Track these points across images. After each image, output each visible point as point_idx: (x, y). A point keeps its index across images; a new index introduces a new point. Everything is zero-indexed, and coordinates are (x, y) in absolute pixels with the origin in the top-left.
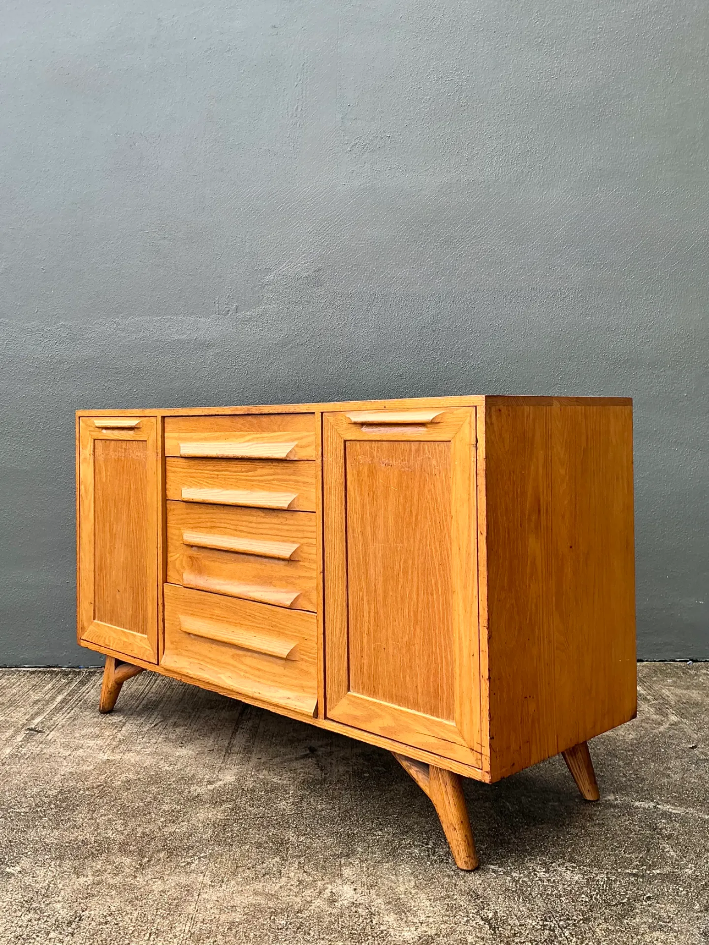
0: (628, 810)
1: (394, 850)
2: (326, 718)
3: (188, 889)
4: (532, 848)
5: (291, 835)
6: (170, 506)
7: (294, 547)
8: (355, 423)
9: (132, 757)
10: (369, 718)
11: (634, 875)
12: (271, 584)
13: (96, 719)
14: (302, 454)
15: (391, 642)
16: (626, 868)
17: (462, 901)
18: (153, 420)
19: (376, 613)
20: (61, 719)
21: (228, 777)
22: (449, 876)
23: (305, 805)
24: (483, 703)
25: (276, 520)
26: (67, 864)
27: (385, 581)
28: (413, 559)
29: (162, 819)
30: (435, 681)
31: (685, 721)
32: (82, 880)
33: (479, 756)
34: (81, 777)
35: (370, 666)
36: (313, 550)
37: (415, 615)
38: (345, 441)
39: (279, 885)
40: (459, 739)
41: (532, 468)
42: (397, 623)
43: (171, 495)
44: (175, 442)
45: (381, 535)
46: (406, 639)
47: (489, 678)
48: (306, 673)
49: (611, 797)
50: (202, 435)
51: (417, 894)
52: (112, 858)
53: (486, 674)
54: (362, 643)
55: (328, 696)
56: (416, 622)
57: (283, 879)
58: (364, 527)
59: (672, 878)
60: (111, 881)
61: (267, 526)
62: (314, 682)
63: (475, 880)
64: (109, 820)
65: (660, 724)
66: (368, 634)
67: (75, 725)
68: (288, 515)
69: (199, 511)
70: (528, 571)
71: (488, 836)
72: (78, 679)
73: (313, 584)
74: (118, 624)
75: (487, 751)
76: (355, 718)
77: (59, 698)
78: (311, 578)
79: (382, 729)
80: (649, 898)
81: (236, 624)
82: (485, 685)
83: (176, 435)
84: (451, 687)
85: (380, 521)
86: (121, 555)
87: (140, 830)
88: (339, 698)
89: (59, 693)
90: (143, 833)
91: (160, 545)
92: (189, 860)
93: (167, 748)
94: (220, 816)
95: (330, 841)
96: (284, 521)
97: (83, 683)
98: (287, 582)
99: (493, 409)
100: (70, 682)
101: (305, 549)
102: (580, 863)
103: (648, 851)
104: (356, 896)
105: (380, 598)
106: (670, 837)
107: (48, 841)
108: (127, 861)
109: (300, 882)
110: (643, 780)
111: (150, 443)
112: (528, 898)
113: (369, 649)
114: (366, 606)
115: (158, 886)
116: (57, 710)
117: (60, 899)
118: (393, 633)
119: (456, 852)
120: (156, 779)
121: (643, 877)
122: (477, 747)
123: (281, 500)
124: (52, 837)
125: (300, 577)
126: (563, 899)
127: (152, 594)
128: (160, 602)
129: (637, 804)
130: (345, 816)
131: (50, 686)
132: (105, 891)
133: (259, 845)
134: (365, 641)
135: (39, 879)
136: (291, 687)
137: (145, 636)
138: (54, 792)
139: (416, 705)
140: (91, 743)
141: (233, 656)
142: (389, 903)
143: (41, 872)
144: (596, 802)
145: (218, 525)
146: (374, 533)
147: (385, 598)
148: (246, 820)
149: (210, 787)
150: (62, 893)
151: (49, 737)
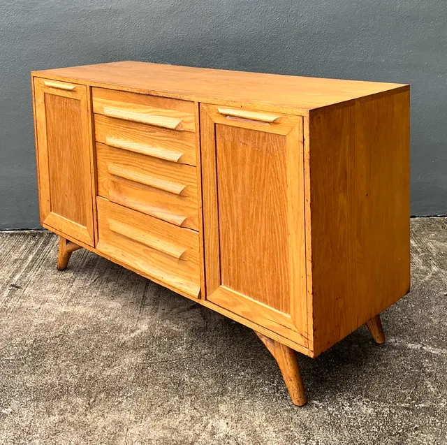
0: (403, 351)
1: (252, 388)
2: (206, 299)
3: (120, 425)
4: (341, 385)
5: (185, 376)
6: (98, 146)
7: (183, 187)
8: (221, 114)
9: (80, 310)
10: (235, 305)
11: (407, 409)
12: (168, 208)
13: (55, 276)
14: (186, 127)
15: (248, 258)
16: (402, 402)
17: (296, 432)
18: (84, 87)
19: (238, 239)
20: (32, 276)
21: (144, 326)
22: (287, 410)
23: (194, 349)
24: (309, 308)
25: (169, 167)
26: (42, 404)
27: (243, 220)
28: (262, 209)
29: (102, 364)
30: (277, 288)
31: (442, 271)
32: (52, 418)
33: (307, 340)
34: (47, 327)
35: (234, 271)
36: (195, 191)
37: (264, 244)
38: (215, 124)
39: (178, 420)
40: (294, 328)
41: (341, 149)
42: (251, 247)
43: (98, 138)
44: (100, 104)
45: (240, 188)
46: (258, 258)
47: (313, 293)
48: (193, 270)
49: (392, 340)
50: (118, 103)
51: (267, 426)
52: (70, 398)
53: (311, 290)
54: (229, 256)
55: (207, 286)
56: (264, 249)
57: (182, 415)
58: (229, 181)
59: (431, 411)
60: (71, 419)
61: (164, 170)
62: (198, 275)
63: (304, 414)
64: (68, 365)
65: (426, 274)
66: (233, 251)
67: (42, 281)
68: (178, 166)
69: (118, 152)
70: (339, 218)
71: (313, 375)
72: (42, 240)
73: (196, 213)
74: (67, 217)
75: (311, 338)
76: (226, 303)
77: (31, 258)
78: (195, 209)
79: (243, 312)
80: (416, 428)
81: (145, 231)
82: (310, 297)
83: (100, 100)
84: (288, 294)
85: (240, 179)
86: (66, 173)
87: (88, 374)
88: (215, 289)
89: (30, 253)
90: (90, 376)
91: (93, 171)
92: (120, 399)
93: (103, 301)
94: (140, 360)
95: (211, 381)
96: (175, 168)
97: (45, 244)
98: (179, 209)
99: (315, 118)
100: (37, 243)
101: (190, 189)
102: (372, 399)
103: (417, 386)
104: (228, 429)
105: (240, 229)
106: (430, 375)
107: (28, 385)
108: (80, 401)
109: (192, 417)
110: (414, 324)
111: (83, 102)
112: (338, 429)
113: (234, 260)
114: (231, 233)
115: (101, 423)
117: (38, 435)
118: (249, 253)
119: (292, 395)
120: (97, 329)
121: (413, 410)
122: (304, 334)
123: (173, 155)
124: (31, 381)
125: (187, 207)
126: (361, 430)
127: (88, 202)
128: (94, 208)
129: (410, 345)
130: (220, 359)
131: (24, 246)
132: (67, 428)
133: (165, 385)
134: (231, 255)
135: (24, 418)
136: (183, 277)
137: (86, 228)
138: (30, 342)
139: (265, 301)
141: (144, 250)
142: (249, 435)
143: (24, 412)
144: (383, 345)
145: (131, 164)
146: (236, 187)
147: (244, 229)
148: (156, 364)
149: (133, 335)
150: (39, 431)
151: (25, 293)
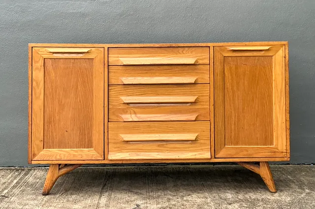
2: (215, 158)
6: (111, 87)
7: (196, 97)
14: (201, 62)
15: (245, 125)
18: (101, 49)
19: (239, 116)
20: (16, 191)
35: (235, 135)
38: (224, 57)
46: (252, 123)
48: (204, 144)
54: (231, 128)
55: (216, 150)
58: (233, 87)
62: (208, 146)
66: (234, 124)
67: (24, 194)
72: (23, 173)
85: (241, 84)
88: (221, 149)
89: (15, 179)
97: (26, 174)
100: (20, 174)
101: (201, 97)
111: (97, 60)
113: (235, 129)
114: (233, 115)
116: (14, 187)
128: (106, 131)
131: (10, 176)
134: (233, 127)
140: (32, 202)
146: (238, 88)
151: (12, 200)
